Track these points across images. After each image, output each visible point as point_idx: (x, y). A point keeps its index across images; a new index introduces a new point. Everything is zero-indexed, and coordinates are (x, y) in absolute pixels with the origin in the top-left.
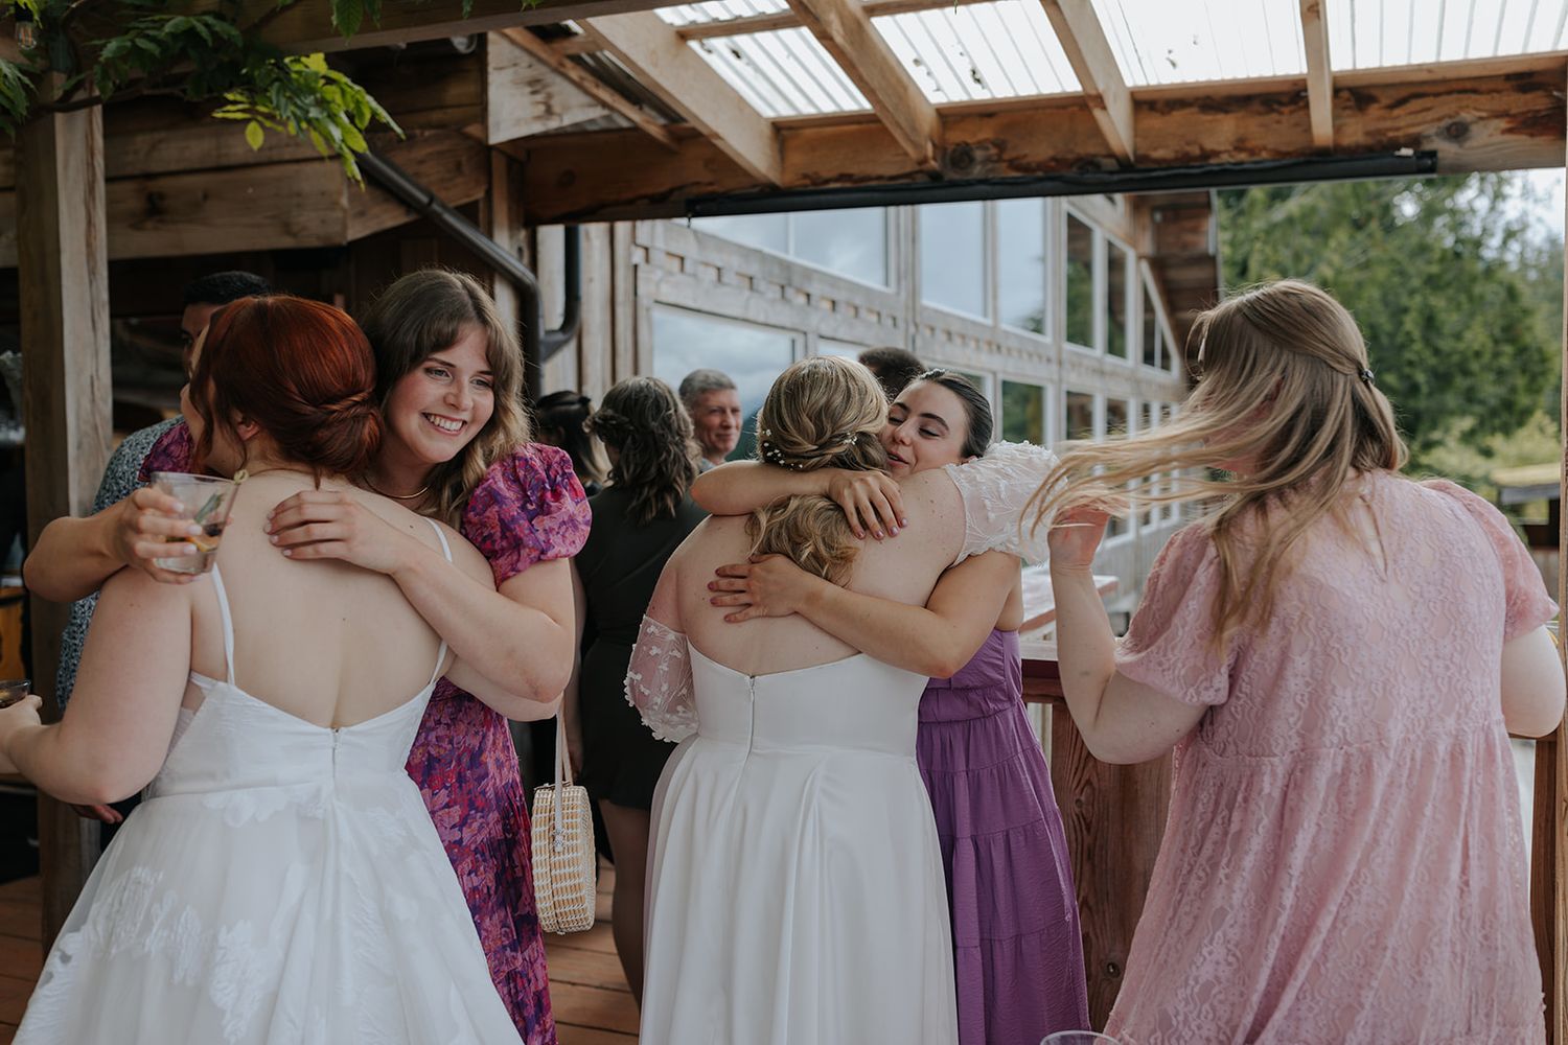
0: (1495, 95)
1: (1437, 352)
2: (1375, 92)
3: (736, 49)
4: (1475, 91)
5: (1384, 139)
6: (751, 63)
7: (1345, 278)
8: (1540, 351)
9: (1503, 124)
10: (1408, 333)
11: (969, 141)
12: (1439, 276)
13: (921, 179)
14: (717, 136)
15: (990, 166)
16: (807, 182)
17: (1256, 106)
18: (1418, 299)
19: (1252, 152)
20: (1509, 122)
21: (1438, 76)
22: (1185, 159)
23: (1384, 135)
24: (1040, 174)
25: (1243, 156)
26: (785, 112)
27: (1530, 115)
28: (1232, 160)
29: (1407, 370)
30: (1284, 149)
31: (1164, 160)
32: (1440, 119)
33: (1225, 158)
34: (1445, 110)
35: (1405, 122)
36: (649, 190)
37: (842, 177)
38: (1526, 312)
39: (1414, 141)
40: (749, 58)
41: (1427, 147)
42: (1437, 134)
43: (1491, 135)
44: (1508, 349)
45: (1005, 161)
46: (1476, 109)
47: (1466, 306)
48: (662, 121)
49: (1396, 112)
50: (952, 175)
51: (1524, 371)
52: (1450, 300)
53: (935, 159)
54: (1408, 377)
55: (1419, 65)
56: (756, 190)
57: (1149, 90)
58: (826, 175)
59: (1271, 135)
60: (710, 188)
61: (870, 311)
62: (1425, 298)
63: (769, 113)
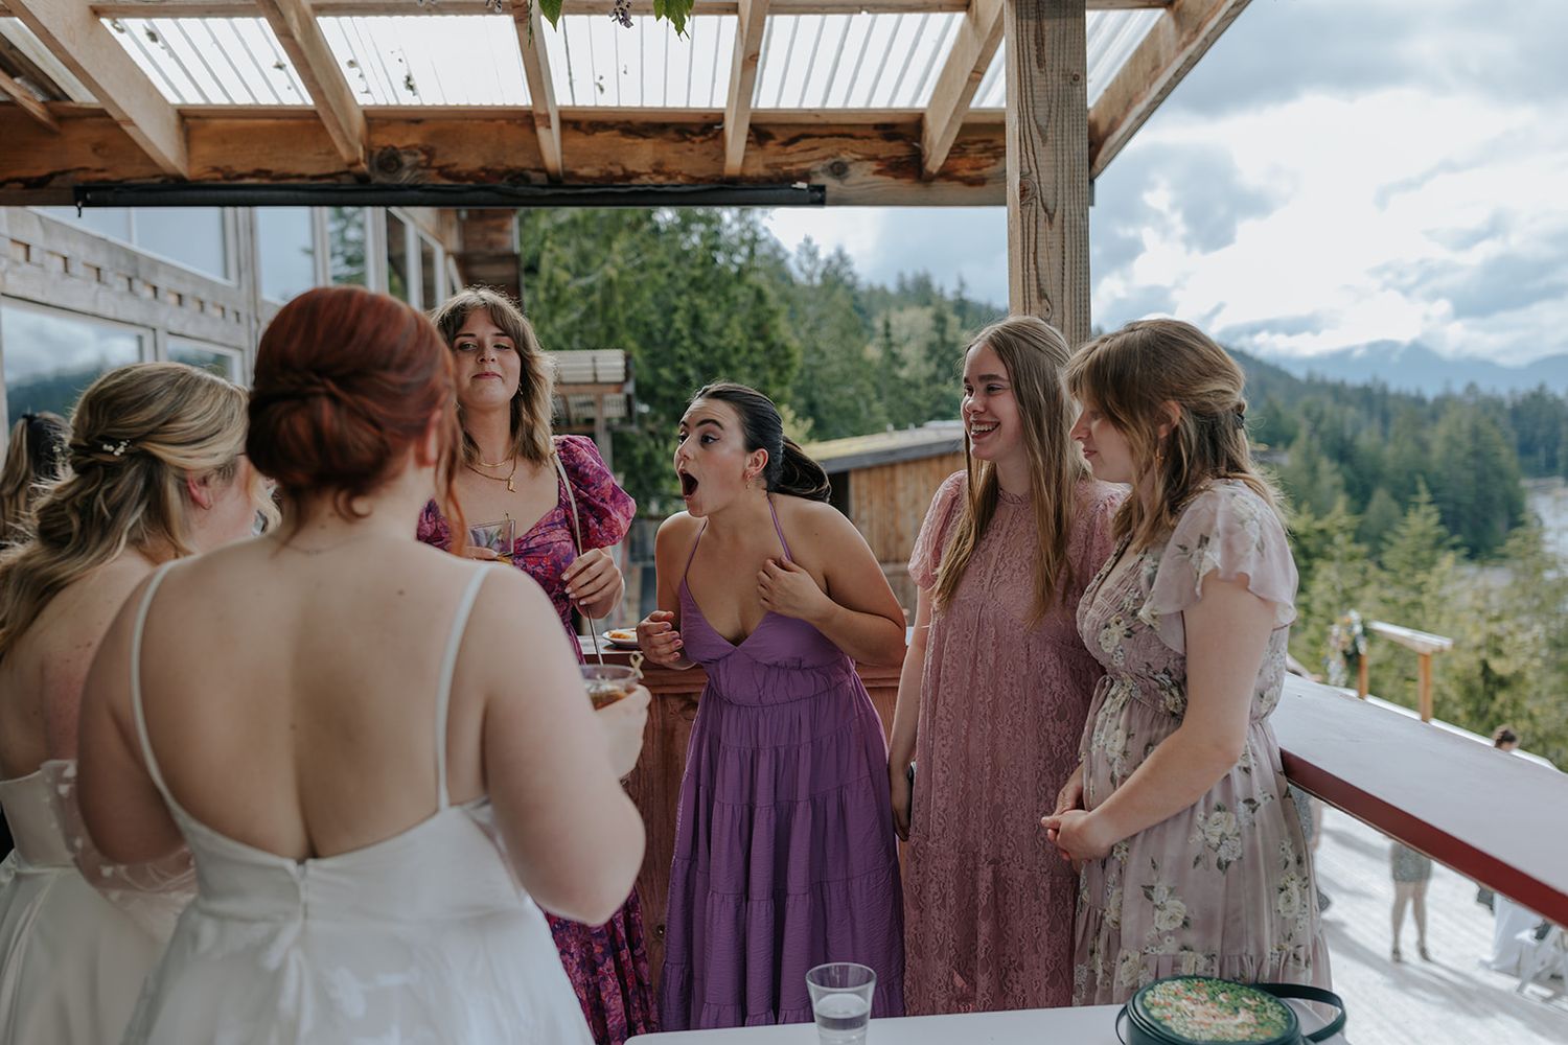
0: (866, 140)
1: (703, 348)
2: (772, 130)
3: (153, 31)
4: (851, 136)
5: (781, 173)
6: (166, 46)
7: (628, 279)
8: (784, 347)
9: (874, 166)
10: (678, 331)
11: (397, 145)
12: (701, 279)
13: (346, 180)
14: (130, 122)
15: (420, 172)
16: (219, 175)
17: (671, 134)
18: (685, 298)
19: (669, 176)
20: (878, 165)
21: (821, 121)
22: (609, 179)
23: (781, 168)
24: (470, 183)
25: (661, 179)
26: (193, 99)
27: (894, 160)
28: (651, 182)
29: (679, 365)
30: (698, 175)
31: (590, 178)
32: (825, 158)
33: (645, 179)
34: (829, 151)
35: (796, 158)
36: (24, 173)
37: (257, 173)
38: (773, 313)
39: (805, 176)
40: (164, 42)
41: (816, 181)
42: (823, 171)
43: (865, 175)
44: (759, 345)
45: (434, 168)
46: (853, 152)
47: (724, 306)
48: (40, 98)
49: (790, 149)
50: (379, 178)
51: (773, 365)
52: (711, 301)
53: (364, 161)
54: (680, 371)
55: (810, 110)
56: (157, 180)
57: (574, 109)
58: (239, 169)
59: (688, 161)
60: (100, 176)
61: (215, 305)
62: (691, 299)
63: (174, 100)
